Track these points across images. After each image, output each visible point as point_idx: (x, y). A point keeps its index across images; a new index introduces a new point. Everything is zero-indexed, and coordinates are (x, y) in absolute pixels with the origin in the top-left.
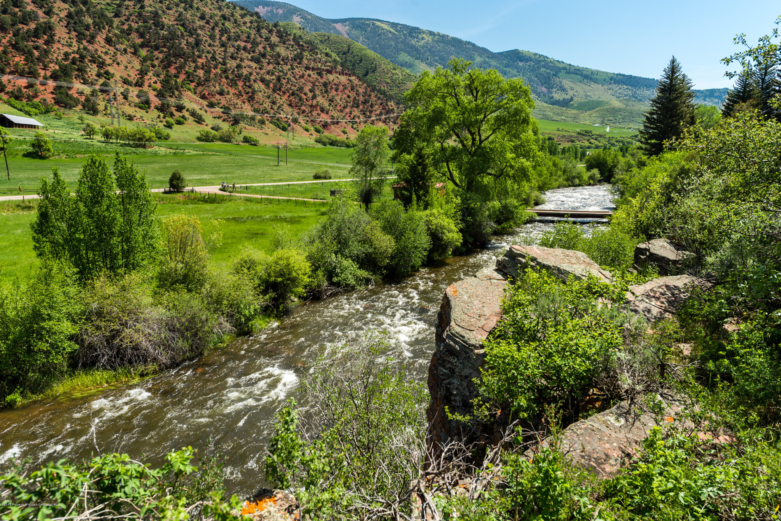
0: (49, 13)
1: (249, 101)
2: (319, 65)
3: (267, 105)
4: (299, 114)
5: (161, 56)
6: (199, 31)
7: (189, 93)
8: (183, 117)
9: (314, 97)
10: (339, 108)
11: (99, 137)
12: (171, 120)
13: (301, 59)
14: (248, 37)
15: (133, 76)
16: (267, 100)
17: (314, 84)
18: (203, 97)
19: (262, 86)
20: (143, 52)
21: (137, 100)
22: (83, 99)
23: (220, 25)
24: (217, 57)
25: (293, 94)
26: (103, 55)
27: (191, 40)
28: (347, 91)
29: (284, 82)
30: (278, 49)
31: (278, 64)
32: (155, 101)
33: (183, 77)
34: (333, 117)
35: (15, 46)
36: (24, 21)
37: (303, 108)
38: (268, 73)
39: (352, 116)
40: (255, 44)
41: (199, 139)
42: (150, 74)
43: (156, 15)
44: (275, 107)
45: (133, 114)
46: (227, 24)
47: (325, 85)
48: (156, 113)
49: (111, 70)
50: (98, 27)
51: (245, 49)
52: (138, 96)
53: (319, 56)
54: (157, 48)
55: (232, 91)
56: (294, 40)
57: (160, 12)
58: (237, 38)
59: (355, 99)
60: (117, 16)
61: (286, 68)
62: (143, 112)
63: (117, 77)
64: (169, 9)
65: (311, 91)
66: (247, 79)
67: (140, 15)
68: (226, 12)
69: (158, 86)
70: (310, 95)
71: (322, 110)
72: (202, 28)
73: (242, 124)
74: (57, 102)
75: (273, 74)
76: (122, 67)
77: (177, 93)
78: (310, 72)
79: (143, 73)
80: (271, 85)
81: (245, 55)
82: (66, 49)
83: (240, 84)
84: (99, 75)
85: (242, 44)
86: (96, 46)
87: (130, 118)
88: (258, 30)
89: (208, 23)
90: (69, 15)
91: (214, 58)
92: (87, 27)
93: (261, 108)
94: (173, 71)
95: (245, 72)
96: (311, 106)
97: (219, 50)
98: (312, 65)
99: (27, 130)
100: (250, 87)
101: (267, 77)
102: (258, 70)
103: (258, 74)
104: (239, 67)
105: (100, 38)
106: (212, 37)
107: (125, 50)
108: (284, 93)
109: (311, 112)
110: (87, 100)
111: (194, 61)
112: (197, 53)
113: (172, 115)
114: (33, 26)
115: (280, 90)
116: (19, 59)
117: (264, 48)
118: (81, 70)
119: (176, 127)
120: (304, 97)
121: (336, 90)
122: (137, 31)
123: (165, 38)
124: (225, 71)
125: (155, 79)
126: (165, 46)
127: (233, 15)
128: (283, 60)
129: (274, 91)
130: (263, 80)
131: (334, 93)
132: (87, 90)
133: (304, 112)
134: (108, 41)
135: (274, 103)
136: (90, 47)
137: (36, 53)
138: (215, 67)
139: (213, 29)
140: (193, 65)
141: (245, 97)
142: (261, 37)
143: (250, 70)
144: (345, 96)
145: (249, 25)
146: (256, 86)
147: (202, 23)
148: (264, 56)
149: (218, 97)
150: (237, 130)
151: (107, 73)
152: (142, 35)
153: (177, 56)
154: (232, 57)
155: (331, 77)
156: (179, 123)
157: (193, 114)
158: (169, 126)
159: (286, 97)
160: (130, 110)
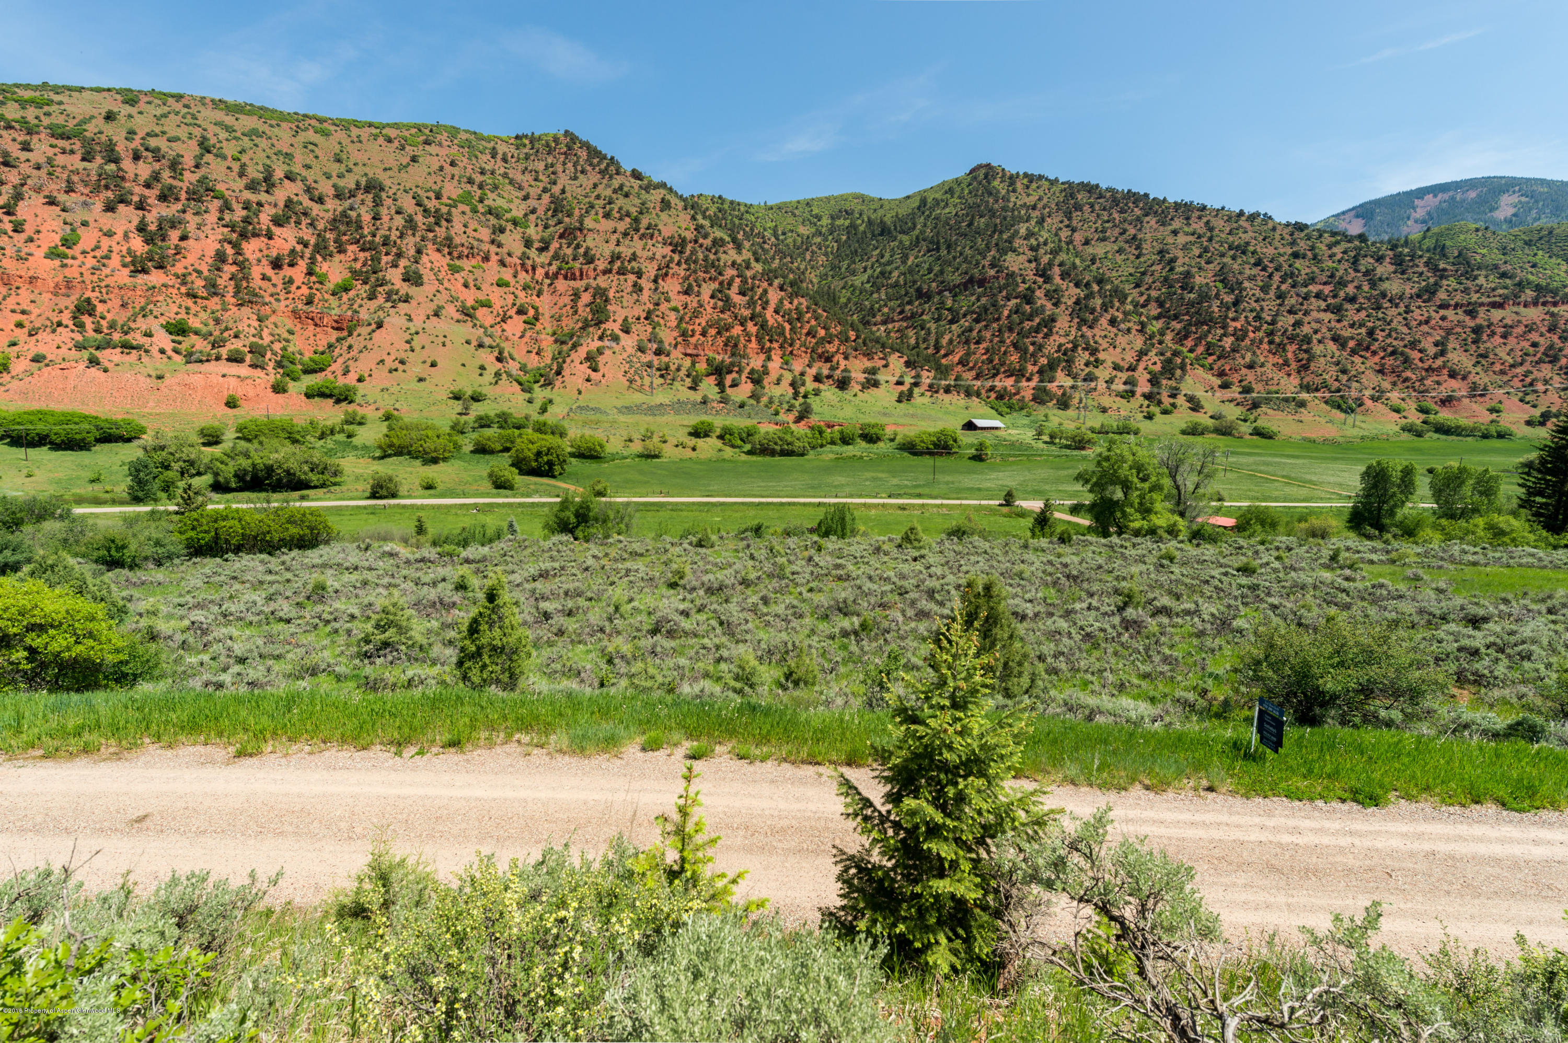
0: (1056, 305)
1: (1299, 372)
2: (1475, 297)
3: (1330, 374)
4: (1394, 384)
5: (1178, 326)
6: (1246, 284)
7: (1200, 371)
8: (1174, 405)
9: (1443, 353)
10: (1497, 367)
11: (1046, 438)
12: (1155, 409)
13: (1434, 293)
14: (1332, 276)
15: (1130, 357)
16: (1335, 368)
17: (1449, 332)
18: (1221, 374)
19: (1332, 347)
20: (1156, 326)
21: (1122, 387)
22: (1060, 393)
23: (1285, 267)
24: (1264, 315)
25: (1393, 353)
26: (1100, 340)
27: (1229, 299)
28: (1534, 337)
29: (1380, 335)
30: (1386, 285)
31: (1378, 308)
32: (1144, 387)
33: (1200, 349)
34: (1474, 387)
35: (1015, 345)
36: (1030, 319)
37: (1408, 374)
38: (1352, 326)
39: (1528, 380)
40: (1342, 283)
41: (1184, 432)
42: (1152, 353)
43: (1188, 275)
44: (1344, 378)
45: (1107, 405)
46: (1298, 264)
47: (1477, 330)
48: (1141, 400)
49: (1102, 356)
50: (1105, 308)
51: (1318, 296)
52: (1125, 383)
53: (1481, 280)
54: (1176, 317)
55: (1273, 359)
56: (1427, 264)
57: (1194, 270)
58: (1312, 280)
59: (1551, 347)
60: (1137, 286)
61: (1392, 312)
62: (1124, 401)
63: (1109, 364)
64: (1208, 263)
65: (1436, 344)
66: (1308, 340)
67: (1166, 279)
68: (1303, 246)
69: (1158, 368)
70: (1432, 350)
71: (1453, 375)
72: (1252, 278)
73: (1264, 408)
74: (1034, 399)
75: (1361, 325)
76: (1118, 350)
77: (1178, 372)
78: (1449, 313)
79: (1142, 353)
80: (1351, 344)
81: (1315, 303)
82: (1063, 340)
83: (1291, 348)
84: (1087, 364)
85: (1314, 288)
86: (1096, 331)
87: (1104, 410)
88: (1355, 262)
89: (1264, 269)
90: (1077, 302)
91: (1258, 318)
92: (1093, 311)
93: (1318, 380)
94: (1189, 343)
95: (1306, 329)
96: (1429, 370)
97: (1270, 305)
98: (1458, 298)
99: (985, 433)
100: (1306, 351)
101: (1347, 333)
102: (1333, 324)
103: (1330, 330)
104: (1297, 324)
105: (1104, 322)
106: (1265, 289)
107: (1129, 330)
108: (1374, 353)
109: (1422, 380)
110: (1064, 394)
111: (1224, 327)
112: (1231, 315)
113: (1159, 403)
114: (1037, 320)
115: (1367, 349)
116: (1014, 358)
117: (1358, 288)
118: (1070, 362)
119: (1159, 418)
120: (1415, 355)
121: (1504, 336)
122: (1157, 300)
123: (1192, 304)
124: (1271, 334)
125: (1156, 359)
126: (1187, 313)
127: (1312, 248)
128: (1390, 301)
129: (1354, 352)
130: (1335, 339)
131: (1498, 340)
132: (1069, 382)
133: (1406, 380)
134: (1113, 322)
135: (1344, 372)
136: (1089, 334)
137: (1031, 348)
138: (1258, 329)
139: (1270, 276)
140: (1220, 332)
141: (1294, 366)
142: (1357, 271)
143: (1315, 326)
144: (1526, 345)
145: (1339, 256)
146: (1318, 349)
147: (1255, 271)
148: (1352, 300)
149: (1244, 371)
150: (1252, 417)
151: (1097, 361)
152: (1161, 304)
153: (1199, 323)
154: (1290, 312)
155: (1497, 314)
156: (1165, 412)
157: (1191, 399)
158: (1150, 417)
159: (1377, 359)
160: (1106, 401)
